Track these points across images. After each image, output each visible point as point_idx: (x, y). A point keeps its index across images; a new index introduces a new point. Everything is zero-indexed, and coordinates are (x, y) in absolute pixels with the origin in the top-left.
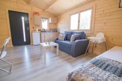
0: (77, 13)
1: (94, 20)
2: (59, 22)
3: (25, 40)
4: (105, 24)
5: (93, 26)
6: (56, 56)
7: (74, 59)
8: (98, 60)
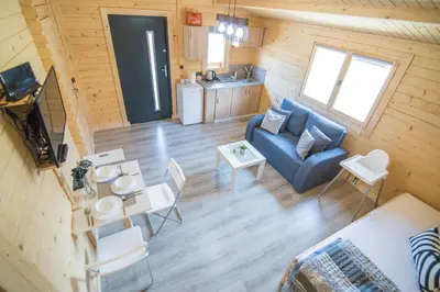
0: (342, 50)
1: (386, 102)
2: (266, 47)
3: (157, 107)
4: (411, 128)
5: (375, 118)
6: (255, 183)
7: (297, 197)
8: (340, 250)
